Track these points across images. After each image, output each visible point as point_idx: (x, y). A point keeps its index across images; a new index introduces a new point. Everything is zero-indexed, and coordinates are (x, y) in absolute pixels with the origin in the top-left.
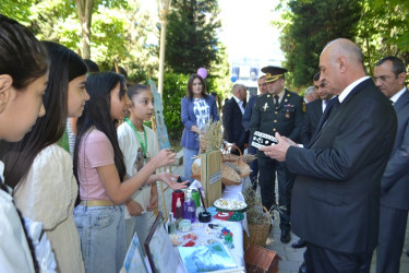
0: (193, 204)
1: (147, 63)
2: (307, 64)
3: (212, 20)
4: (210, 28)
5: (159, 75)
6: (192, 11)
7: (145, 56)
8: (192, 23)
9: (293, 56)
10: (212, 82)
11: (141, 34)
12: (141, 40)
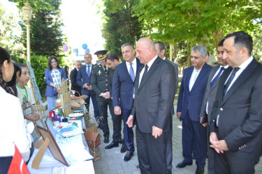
0: (59, 115)
1: (14, 49)
3: (57, 19)
4: (56, 26)
6: (44, 15)
7: (12, 44)
8: (44, 23)
10: (61, 59)
11: (8, 29)
12: (8, 33)
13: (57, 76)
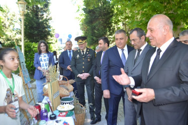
0: (46, 111)
1: (15, 38)
2: (93, 35)
3: (47, 16)
4: (46, 20)
5: (22, 43)
6: (37, 12)
7: (14, 35)
8: (37, 18)
9: (86, 33)
11: (11, 24)
12: (11, 27)
13: (45, 60)
